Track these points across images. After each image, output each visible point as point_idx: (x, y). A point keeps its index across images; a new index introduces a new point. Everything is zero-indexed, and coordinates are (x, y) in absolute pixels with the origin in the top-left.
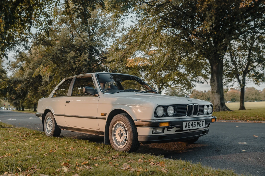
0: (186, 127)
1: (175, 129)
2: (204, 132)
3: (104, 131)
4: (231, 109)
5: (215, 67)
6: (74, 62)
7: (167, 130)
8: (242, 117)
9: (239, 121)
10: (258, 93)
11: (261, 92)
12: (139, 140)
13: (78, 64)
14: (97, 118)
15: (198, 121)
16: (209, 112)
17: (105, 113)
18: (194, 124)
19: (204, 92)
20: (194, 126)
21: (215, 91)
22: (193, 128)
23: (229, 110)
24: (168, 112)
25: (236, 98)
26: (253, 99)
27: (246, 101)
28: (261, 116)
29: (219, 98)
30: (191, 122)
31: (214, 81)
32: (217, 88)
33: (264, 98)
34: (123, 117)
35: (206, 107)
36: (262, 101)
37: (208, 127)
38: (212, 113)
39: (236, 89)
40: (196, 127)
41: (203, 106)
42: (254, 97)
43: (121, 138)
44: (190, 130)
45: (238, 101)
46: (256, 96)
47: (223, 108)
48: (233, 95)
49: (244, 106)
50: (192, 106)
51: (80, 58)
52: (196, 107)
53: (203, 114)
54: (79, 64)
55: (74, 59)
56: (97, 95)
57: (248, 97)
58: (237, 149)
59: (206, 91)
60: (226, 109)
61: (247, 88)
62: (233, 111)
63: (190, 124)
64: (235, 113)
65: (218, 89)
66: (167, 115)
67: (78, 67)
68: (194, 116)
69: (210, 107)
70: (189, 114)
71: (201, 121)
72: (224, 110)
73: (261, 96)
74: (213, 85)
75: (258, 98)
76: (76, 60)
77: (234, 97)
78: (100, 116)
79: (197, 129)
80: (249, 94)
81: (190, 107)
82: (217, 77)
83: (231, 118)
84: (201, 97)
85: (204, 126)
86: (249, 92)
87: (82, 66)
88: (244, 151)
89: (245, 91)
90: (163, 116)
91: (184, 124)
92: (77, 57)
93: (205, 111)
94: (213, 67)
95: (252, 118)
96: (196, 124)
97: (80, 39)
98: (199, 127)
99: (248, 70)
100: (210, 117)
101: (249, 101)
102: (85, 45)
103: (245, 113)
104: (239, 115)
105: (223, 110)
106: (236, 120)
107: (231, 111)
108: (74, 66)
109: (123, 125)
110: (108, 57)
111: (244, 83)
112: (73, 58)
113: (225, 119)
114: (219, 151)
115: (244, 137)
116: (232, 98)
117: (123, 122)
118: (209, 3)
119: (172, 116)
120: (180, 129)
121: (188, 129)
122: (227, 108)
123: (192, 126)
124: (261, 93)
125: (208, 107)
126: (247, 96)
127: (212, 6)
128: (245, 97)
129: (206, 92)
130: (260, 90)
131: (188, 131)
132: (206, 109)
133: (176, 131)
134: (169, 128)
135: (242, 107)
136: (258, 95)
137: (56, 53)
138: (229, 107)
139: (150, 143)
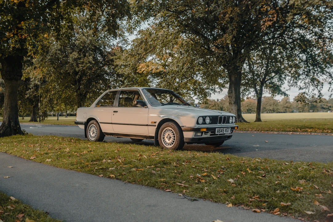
0: (218, 132)
1: (210, 133)
2: (229, 137)
3: (154, 135)
4: (247, 121)
5: (233, 78)
6: (77, 65)
7: (205, 134)
8: (257, 128)
9: (254, 132)
10: (276, 103)
11: (280, 102)
12: (185, 141)
13: (81, 67)
14: (147, 125)
15: (226, 128)
16: (233, 122)
17: (155, 121)
18: (223, 130)
19: (216, 101)
20: (223, 131)
21: (233, 103)
22: (222, 133)
23: (245, 121)
24: (206, 121)
25: (252, 108)
26: (270, 110)
27: (263, 113)
28: (274, 127)
29: (236, 109)
30: (221, 129)
31: (232, 92)
32: (234, 99)
33: (282, 109)
34: (171, 124)
35: (231, 118)
36: (280, 112)
37: (232, 133)
38: (235, 123)
39: (253, 99)
40: (224, 133)
41: (229, 117)
42: (271, 108)
43: (169, 140)
44: (220, 134)
45: (254, 112)
46: (274, 107)
47: (240, 119)
48: (249, 105)
49: (260, 118)
50: (222, 117)
51: (84, 60)
52: (225, 117)
53: (229, 123)
54: (83, 67)
55: (77, 61)
56: (146, 107)
57: (265, 108)
58: (253, 149)
59: (219, 99)
60: (242, 121)
61: (265, 97)
62: (249, 123)
63: (221, 130)
64: (251, 124)
65: (235, 101)
66: (205, 124)
67: (81, 70)
68: (222, 124)
69: (234, 118)
70: (220, 123)
71: (228, 128)
72: (241, 121)
73: (279, 107)
74: (231, 95)
75: (276, 109)
76: (79, 63)
77: (250, 107)
78: (150, 124)
79: (225, 134)
80: (267, 105)
81: (221, 118)
82: (235, 88)
83: (247, 129)
84: (213, 106)
85: (230, 132)
86: (267, 101)
87: (86, 68)
88: (257, 150)
89: (262, 100)
90: (203, 124)
91: (217, 129)
92: (80, 59)
93: (231, 121)
94: (232, 78)
95: (266, 129)
96: (224, 130)
97: (84, 37)
98: (226, 133)
99: (266, 80)
100: (234, 125)
101: (266, 112)
102: (89, 45)
103: (261, 124)
104: (254, 126)
105: (239, 121)
106: (252, 131)
107: (247, 122)
108: (77, 69)
109: (172, 130)
110: (115, 60)
111: (261, 93)
112: (75, 60)
113: (242, 130)
114: (240, 150)
115: (258, 142)
116: (247, 108)
117: (171, 128)
118: (231, 15)
119: (208, 124)
120: (213, 133)
121: (219, 133)
122: (243, 119)
123: (222, 131)
124: (279, 104)
125: (233, 118)
126: (264, 106)
127: (234, 19)
128: (262, 107)
129: (219, 101)
130: (279, 100)
131: (218, 135)
132: (231, 119)
133: (211, 135)
134: (206, 133)
135: (258, 119)
136: (276, 106)
137: (56, 53)
138: (245, 119)
139: (192, 143)
